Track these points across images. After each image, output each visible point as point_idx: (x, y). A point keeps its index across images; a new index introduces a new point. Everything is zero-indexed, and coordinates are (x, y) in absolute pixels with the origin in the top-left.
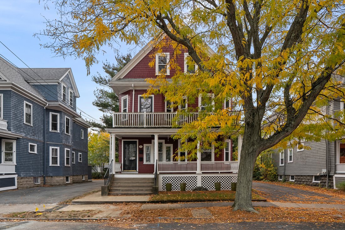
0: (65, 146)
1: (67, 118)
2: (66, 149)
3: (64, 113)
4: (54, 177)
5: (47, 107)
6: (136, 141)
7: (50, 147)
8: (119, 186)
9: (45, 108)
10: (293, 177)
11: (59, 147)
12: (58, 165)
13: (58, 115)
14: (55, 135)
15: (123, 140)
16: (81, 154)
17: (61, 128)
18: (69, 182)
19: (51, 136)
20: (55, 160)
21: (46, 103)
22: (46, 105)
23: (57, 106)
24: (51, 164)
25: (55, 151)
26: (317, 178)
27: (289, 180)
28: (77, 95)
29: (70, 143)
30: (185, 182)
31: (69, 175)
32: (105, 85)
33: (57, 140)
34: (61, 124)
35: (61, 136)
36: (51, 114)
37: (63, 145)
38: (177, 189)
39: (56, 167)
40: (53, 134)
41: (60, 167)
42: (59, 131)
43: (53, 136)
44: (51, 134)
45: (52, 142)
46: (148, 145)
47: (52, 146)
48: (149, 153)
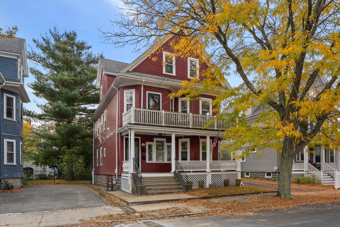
1: (21, 103)
2: (21, 143)
5: (3, 86)
7: (5, 140)
8: (149, 186)
9: (0, 88)
10: (247, 174)
11: (15, 141)
12: (15, 163)
13: (14, 98)
14: (10, 124)
15: (124, 137)
17: (18, 115)
19: (6, 126)
20: (10, 157)
21: (4, 82)
22: (3, 84)
23: (14, 87)
24: (5, 163)
25: (10, 145)
26: (269, 174)
27: (244, 176)
29: (22, 134)
30: (203, 179)
32: (39, 64)
33: (13, 130)
34: (17, 110)
35: (17, 126)
36: (5, 95)
37: (19, 138)
38: (196, 187)
39: (12, 166)
40: (8, 122)
41: (17, 166)
42: (15, 120)
43: (8, 126)
44: (6, 122)
45: (7, 133)
46: (150, 143)
47: (7, 138)
48: (151, 151)
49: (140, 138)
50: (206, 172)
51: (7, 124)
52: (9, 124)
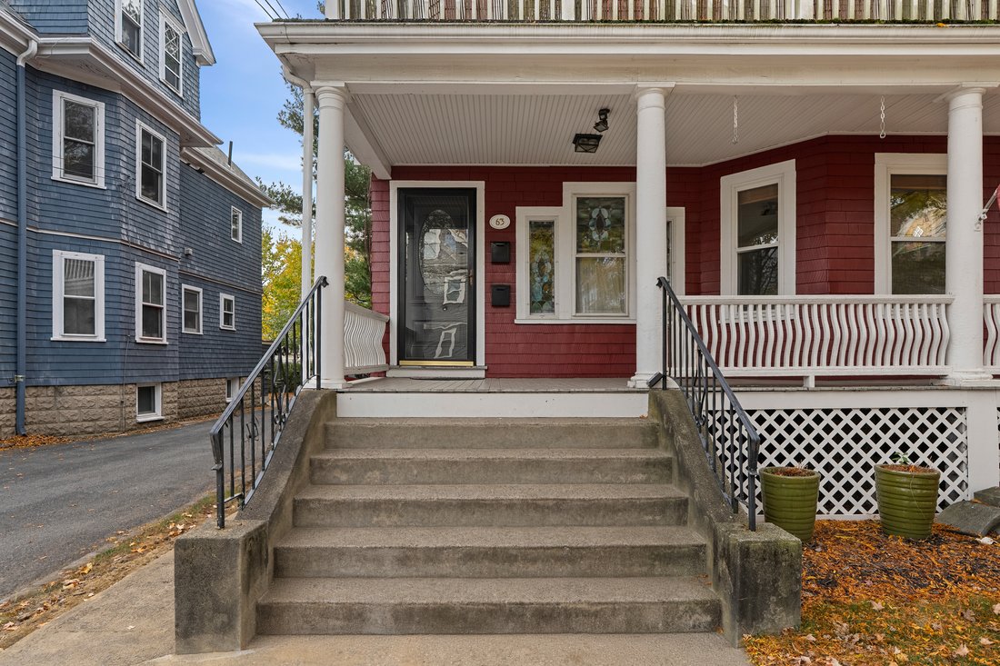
0: (139, 253)
1: (146, 135)
2: (140, 268)
3: (129, 103)
4: (70, 390)
5: (31, 59)
6: (474, 190)
7: (56, 253)
9: (20, 63)
11: (102, 257)
12: (100, 335)
13: (100, 108)
14: (79, 199)
15: (394, 186)
16: (231, 298)
17: (114, 168)
18: (157, 415)
19: (63, 204)
20: (79, 312)
21: (28, 40)
22: (26, 49)
24: (58, 333)
28: (200, 50)
29: (169, 241)
31: (157, 379)
33: (93, 220)
34: (111, 151)
35: (112, 205)
36: (59, 98)
37: (122, 248)
38: (849, 507)
39: (88, 346)
40: (72, 192)
41: (108, 345)
42: (101, 184)
43: (70, 204)
44: (62, 190)
45: (64, 228)
46: (542, 213)
47: (68, 247)
48: (547, 257)
49: (480, 186)
50: (947, 382)
51: (68, 198)
52: (73, 199)
